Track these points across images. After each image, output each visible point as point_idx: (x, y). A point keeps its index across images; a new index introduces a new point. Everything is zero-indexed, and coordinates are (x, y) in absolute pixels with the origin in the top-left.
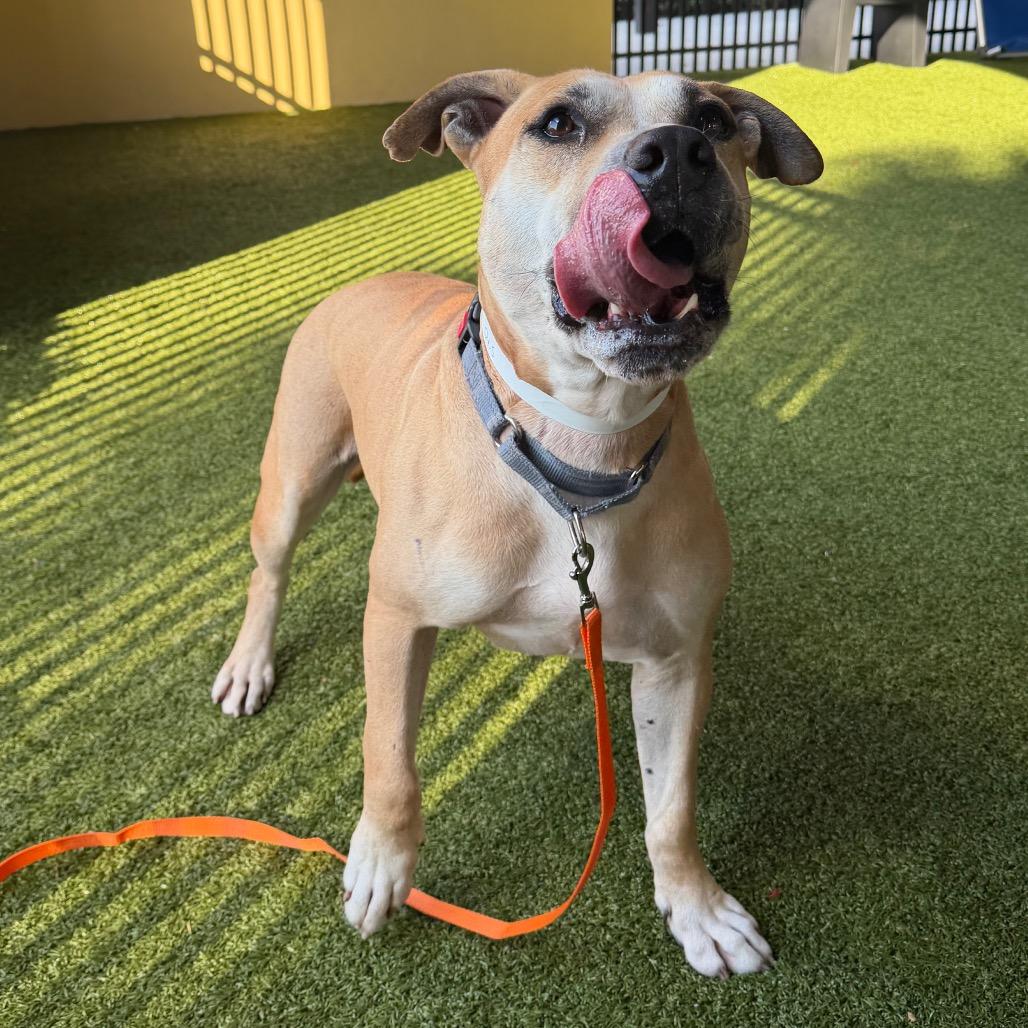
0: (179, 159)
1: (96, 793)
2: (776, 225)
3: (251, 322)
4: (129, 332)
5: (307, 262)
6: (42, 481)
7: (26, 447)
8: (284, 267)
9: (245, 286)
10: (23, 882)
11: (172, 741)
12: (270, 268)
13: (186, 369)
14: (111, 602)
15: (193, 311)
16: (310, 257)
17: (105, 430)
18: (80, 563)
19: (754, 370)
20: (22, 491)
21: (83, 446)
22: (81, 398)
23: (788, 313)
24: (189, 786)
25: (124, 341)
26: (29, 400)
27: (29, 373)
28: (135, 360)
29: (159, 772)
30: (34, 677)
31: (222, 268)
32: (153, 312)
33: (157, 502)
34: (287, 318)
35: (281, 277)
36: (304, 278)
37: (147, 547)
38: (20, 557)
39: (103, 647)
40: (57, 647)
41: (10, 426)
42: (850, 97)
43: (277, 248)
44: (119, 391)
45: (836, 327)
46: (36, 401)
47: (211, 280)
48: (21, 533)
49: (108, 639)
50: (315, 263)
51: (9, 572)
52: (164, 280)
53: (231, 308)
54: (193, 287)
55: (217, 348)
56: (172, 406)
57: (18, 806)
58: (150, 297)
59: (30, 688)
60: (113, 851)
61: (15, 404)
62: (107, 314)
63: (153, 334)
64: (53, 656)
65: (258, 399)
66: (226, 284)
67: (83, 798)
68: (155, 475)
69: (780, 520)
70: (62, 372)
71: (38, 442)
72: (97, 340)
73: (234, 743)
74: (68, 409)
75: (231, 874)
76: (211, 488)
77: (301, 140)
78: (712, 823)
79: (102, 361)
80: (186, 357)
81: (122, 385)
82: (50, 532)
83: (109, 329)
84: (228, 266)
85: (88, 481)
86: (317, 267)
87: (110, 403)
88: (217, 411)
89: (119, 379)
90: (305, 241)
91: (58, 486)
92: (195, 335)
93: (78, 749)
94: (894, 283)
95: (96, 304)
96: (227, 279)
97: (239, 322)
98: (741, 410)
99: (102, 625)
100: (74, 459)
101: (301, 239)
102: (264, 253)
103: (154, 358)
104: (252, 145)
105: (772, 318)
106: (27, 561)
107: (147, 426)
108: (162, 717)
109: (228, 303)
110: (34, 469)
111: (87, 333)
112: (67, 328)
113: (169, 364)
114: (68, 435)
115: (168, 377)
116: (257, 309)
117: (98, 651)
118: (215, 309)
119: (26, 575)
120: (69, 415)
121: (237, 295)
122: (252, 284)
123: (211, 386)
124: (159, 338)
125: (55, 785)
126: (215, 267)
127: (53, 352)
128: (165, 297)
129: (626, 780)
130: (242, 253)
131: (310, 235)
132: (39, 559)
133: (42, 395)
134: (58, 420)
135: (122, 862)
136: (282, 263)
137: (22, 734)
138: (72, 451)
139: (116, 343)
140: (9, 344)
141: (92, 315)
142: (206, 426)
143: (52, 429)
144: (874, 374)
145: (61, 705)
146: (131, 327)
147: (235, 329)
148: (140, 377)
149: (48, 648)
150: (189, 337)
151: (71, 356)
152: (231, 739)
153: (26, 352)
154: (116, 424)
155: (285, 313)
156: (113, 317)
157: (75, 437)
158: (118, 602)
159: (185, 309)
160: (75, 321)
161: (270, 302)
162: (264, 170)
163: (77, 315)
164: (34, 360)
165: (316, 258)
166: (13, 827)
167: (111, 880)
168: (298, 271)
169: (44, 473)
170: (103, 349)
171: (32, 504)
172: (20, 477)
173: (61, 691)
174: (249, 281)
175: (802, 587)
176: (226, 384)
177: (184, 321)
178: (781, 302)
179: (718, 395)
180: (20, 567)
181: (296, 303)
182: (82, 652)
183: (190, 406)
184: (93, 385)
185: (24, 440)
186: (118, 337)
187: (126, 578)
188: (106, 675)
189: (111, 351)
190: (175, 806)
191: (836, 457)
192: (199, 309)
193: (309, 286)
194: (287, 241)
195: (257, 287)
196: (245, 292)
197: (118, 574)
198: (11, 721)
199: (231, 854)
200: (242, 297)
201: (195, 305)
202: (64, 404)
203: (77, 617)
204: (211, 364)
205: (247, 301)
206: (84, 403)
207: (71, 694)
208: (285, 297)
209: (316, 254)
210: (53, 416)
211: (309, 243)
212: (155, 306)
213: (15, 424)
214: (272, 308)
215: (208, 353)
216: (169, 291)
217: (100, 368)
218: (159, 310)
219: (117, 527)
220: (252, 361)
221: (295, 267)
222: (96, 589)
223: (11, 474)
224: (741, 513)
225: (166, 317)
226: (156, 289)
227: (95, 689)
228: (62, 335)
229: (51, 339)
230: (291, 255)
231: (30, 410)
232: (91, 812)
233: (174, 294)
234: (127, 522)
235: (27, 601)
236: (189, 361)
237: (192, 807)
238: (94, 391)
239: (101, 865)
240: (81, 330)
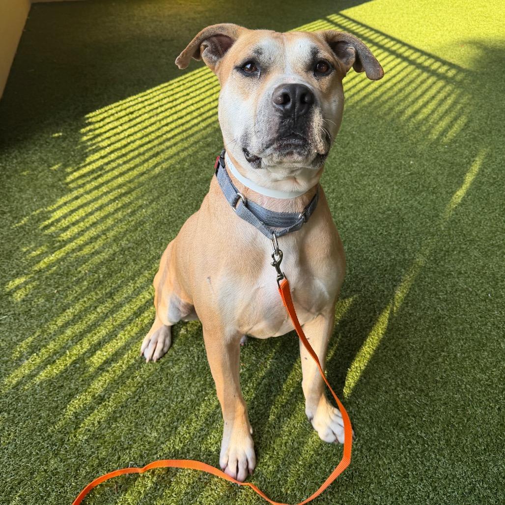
0: (135, 23)
1: (131, 434)
2: (430, 81)
3: (179, 126)
4: (120, 128)
5: (203, 90)
6: (86, 220)
7: (77, 198)
8: (192, 92)
9: (175, 103)
10: (98, 496)
11: (167, 400)
12: (185, 92)
13: (151, 153)
14: (128, 302)
15: (150, 118)
16: (204, 86)
17: (114, 189)
18: (110, 275)
19: (434, 172)
20: (77, 226)
21: (105, 200)
22: (101, 168)
23: (446, 137)
24: (179, 434)
25: (118, 134)
26: (76, 168)
27: (74, 151)
28: (125, 146)
29: (163, 422)
30: (92, 351)
31: (162, 91)
32: (131, 116)
33: (145, 238)
34: (197, 124)
35: (191, 99)
36: (203, 100)
37: (142, 267)
38: (79, 269)
39: (126, 333)
40: (103, 332)
41: (67, 184)
42: (452, 6)
43: (187, 80)
44: (119, 165)
45: (470, 147)
46: (79, 169)
47: (157, 99)
48: (78, 253)
49: (129, 328)
50: (207, 91)
51: (74, 279)
52: (135, 97)
53: (169, 116)
54: (149, 102)
55: (164, 141)
56: (146, 176)
57: (92, 441)
58: (129, 107)
59: (91, 359)
60: (144, 476)
61: (69, 170)
62: (109, 117)
63: (132, 130)
64: (101, 337)
65: (188, 175)
66: (165, 101)
67: (125, 437)
68: (142, 221)
69: (463, 272)
70: (90, 151)
71: (82, 195)
72: (105, 132)
73: (199, 405)
74: (95, 175)
75: (207, 497)
76: (171, 231)
77: (192, 15)
78: (458, 479)
79: (109, 145)
80: (150, 146)
81: (120, 161)
82: (93, 253)
83: (111, 126)
84: (165, 90)
85: (110, 222)
86: (208, 93)
87: (116, 172)
88: (169, 181)
89: (118, 158)
90: (201, 77)
91: (94, 224)
92: (153, 132)
93: (119, 403)
94: (493, 121)
95: (103, 110)
96: (165, 98)
97: (173, 125)
98: (431, 197)
99: (125, 318)
100: (101, 208)
101: (199, 75)
102: (181, 83)
103: (134, 146)
104: (169, 16)
105: (438, 139)
106: (83, 272)
107: (135, 188)
108: (161, 384)
109: (167, 113)
110: (81, 213)
111: (100, 127)
112: (90, 124)
113: (142, 150)
114: (96, 191)
115: (143, 158)
116: (181, 118)
117: (124, 335)
118: (161, 116)
119: (83, 281)
120: (96, 178)
121: (171, 108)
122: (178, 102)
123: (165, 165)
124: (136, 133)
125: (109, 428)
126: (158, 90)
127: (85, 138)
128: (136, 108)
129: (409, 446)
130: (171, 82)
131: (202, 73)
132: (89, 271)
133: (81, 165)
134: (91, 181)
135: (150, 485)
136: (191, 90)
137: (89, 390)
138: (100, 202)
139: (115, 135)
140: (63, 132)
141: (102, 116)
142: (164, 191)
143: (88, 187)
144: (494, 179)
145: (108, 371)
146: (121, 125)
147: (172, 130)
148: (129, 157)
149: (99, 332)
150: (150, 133)
151: (94, 142)
152: (197, 401)
153: (71, 137)
154: (120, 186)
155: (196, 121)
156: (112, 118)
157: (100, 194)
158: (131, 303)
159: (147, 116)
160: (94, 120)
161: (188, 114)
162: (176, 32)
163: (94, 116)
164: (76, 143)
165: (207, 88)
166: (90, 456)
167: (145, 498)
168: (199, 95)
169: (87, 215)
170: (109, 138)
171: (82, 235)
172: (75, 217)
173: (108, 362)
174: (176, 100)
175: (481, 317)
176: (171, 165)
177: (147, 123)
178: (441, 129)
179: (419, 186)
180: (80, 275)
181: (200, 115)
182: (116, 336)
183: (155, 177)
184: (106, 160)
185: (75, 193)
186: (115, 131)
187: (134, 287)
188: (130, 352)
189: (113, 139)
190: (173, 447)
191: (484, 231)
192: (153, 116)
193: (205, 105)
194: (192, 76)
195: (180, 104)
196: (174, 106)
197: (130, 284)
198: (83, 381)
199: (206, 483)
200: (174, 110)
201: (151, 114)
202: (93, 172)
203: (112, 312)
204: (162, 151)
205: (176, 113)
206: (103, 171)
207: (113, 365)
208: (194, 111)
209: (207, 85)
210: (88, 179)
211: (203, 78)
212: (132, 113)
213: (70, 183)
214: (189, 118)
215: (160, 144)
216: (137, 104)
217: (108, 150)
218: (134, 115)
219: (126, 252)
220: (183, 150)
221: (198, 92)
222: (120, 293)
223: (70, 215)
224: (442, 266)
225: (138, 120)
226: (131, 102)
227: (125, 362)
228: (88, 128)
229: (83, 130)
230: (194, 85)
231: (76, 174)
232: (130, 447)
233: (140, 106)
234: (131, 250)
235: (85, 299)
236: (151, 149)
237: (182, 448)
238: (107, 164)
239: (138, 487)
240: (97, 125)
